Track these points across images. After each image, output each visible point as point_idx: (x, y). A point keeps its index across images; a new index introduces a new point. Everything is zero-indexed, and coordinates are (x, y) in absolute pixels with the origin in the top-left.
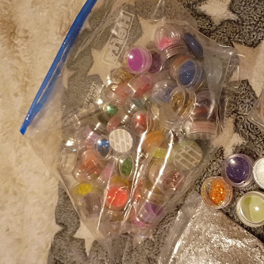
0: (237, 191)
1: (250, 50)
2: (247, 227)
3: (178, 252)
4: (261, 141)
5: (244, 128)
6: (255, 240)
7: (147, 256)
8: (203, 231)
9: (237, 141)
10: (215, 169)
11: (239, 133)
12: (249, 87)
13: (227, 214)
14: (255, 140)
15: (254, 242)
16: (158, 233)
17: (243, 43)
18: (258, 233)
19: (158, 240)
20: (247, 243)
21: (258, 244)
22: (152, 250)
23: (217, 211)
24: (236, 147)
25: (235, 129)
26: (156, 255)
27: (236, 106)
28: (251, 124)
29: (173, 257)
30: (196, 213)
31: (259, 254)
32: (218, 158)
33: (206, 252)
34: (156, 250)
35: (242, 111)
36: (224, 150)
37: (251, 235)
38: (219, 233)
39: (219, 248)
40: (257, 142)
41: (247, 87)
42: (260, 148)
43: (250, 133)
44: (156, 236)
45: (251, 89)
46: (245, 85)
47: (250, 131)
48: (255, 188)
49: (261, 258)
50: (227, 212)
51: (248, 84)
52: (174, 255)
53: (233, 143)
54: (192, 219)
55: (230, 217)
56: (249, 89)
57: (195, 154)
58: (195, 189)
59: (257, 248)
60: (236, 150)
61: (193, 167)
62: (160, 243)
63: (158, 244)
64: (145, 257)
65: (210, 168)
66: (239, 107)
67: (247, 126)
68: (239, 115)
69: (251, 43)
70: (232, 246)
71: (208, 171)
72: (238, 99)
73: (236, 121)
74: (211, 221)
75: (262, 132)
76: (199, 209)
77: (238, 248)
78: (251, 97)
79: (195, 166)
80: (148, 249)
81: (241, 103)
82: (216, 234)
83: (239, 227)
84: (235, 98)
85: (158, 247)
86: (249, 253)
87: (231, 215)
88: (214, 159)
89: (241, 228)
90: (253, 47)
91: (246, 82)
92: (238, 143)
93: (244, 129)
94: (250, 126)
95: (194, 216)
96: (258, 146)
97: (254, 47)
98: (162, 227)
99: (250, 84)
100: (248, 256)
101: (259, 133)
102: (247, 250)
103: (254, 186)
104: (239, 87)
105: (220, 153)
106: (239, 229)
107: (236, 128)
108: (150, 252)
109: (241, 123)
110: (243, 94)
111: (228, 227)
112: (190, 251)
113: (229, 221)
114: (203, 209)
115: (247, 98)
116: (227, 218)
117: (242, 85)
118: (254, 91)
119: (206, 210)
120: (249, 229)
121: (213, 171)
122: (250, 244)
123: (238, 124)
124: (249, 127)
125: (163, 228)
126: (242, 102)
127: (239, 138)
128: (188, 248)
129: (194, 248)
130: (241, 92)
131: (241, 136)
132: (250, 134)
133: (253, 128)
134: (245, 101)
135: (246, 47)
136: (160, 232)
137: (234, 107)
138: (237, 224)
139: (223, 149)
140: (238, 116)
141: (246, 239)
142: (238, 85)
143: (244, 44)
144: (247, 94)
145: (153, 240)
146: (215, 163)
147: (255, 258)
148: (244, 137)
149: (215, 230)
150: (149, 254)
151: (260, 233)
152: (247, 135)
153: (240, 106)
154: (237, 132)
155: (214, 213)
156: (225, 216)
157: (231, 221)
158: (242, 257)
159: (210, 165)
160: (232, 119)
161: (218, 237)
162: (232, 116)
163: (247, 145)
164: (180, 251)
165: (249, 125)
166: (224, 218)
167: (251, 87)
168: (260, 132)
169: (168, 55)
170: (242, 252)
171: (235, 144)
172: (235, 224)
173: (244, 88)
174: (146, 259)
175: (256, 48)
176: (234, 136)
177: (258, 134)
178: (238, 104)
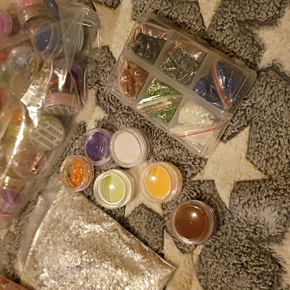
0: (98, 171)
1: (110, 11)
2: (107, 210)
3: (37, 244)
4: (121, 114)
5: (105, 100)
6: (114, 223)
7: (8, 251)
8: (63, 218)
9: (99, 115)
10: (77, 147)
11: (101, 106)
12: (109, 53)
13: (89, 197)
14: (116, 112)
15: (112, 226)
16: (20, 224)
17: (103, 3)
18: (119, 216)
19: (20, 233)
20: (106, 228)
21: (117, 227)
22: (13, 244)
23: (78, 194)
24: (98, 122)
25: (97, 102)
26: (17, 249)
27: (98, 76)
28: (112, 95)
29: (32, 249)
30: (57, 199)
31: (117, 238)
32: (80, 135)
33: (64, 240)
34: (17, 243)
35: (103, 81)
36: (87, 126)
37: (110, 219)
38: (78, 218)
39: (78, 234)
40: (117, 115)
41: (108, 53)
42: (120, 122)
43: (111, 105)
44: (18, 228)
45: (112, 56)
46: (105, 51)
47: (111, 104)
48: (116, 166)
49: (118, 242)
50: (89, 194)
51: (109, 51)
52: (33, 247)
53: (95, 118)
54: (52, 205)
55: (92, 200)
56: (110, 56)
57: (55, 131)
58: (57, 171)
59: (115, 232)
60: (98, 125)
61: (55, 146)
62: (21, 235)
63: (19, 237)
64: (6, 253)
65: (72, 147)
66: (100, 77)
67: (108, 98)
68: (101, 85)
69: (112, 4)
70: (90, 232)
71: (70, 150)
72: (99, 67)
73: (98, 92)
74: (71, 206)
75: (122, 104)
76: (60, 193)
77: (97, 234)
78: (112, 65)
79: (56, 145)
80: (9, 243)
81: (102, 72)
82: (75, 219)
83: (100, 210)
84: (97, 67)
85: (19, 240)
86: (107, 237)
87: (93, 198)
88: (76, 137)
89: (101, 212)
90: (113, 9)
91: (107, 48)
92: (100, 118)
93: (105, 102)
94: (112, 98)
95: (54, 202)
96: (118, 119)
97: (115, 8)
98: (24, 217)
99: (111, 50)
100: (107, 242)
101: (119, 105)
102: (106, 235)
103: (115, 164)
104: (101, 54)
105: (83, 130)
106: (99, 213)
107: (98, 100)
108: (11, 247)
109: (102, 94)
110: (104, 62)
111: (88, 212)
112: (48, 240)
113: (90, 204)
114: (64, 194)
115: (108, 66)
116: (88, 201)
117: (103, 51)
118: (114, 58)
119: (67, 194)
120: (109, 212)
121: (75, 150)
122: (109, 228)
123: (99, 97)
124: (110, 98)
125: (25, 219)
126: (103, 70)
127: (101, 111)
128: (46, 238)
129: (52, 237)
130: (102, 59)
131: (103, 109)
132: (111, 107)
133: (115, 100)
134: (106, 70)
135: (107, 8)
136: (22, 222)
137: (96, 76)
138: (98, 208)
139: (85, 125)
140: (100, 87)
141: (106, 223)
142: (99, 52)
143: (104, 5)
144: (108, 62)
145: (15, 233)
146: (77, 141)
147: (113, 243)
148: (105, 111)
149: (74, 215)
150: (10, 249)
151: (121, 215)
152: (108, 108)
153: (101, 75)
154: (99, 105)
155: (75, 196)
156: (86, 199)
157: (92, 205)
158: (100, 243)
159: (72, 143)
160: (95, 91)
161: (77, 223)
162: (94, 87)
163: (108, 119)
164: (39, 242)
165: (111, 96)
166: (85, 201)
167: (111, 54)
168: (121, 105)
169: (26, 16)
170: (100, 237)
171: (97, 118)
172: (95, 207)
173: (105, 55)
174: (7, 255)
175: (116, 9)
176: (95, 110)
177: (119, 107)
178: (99, 73)
